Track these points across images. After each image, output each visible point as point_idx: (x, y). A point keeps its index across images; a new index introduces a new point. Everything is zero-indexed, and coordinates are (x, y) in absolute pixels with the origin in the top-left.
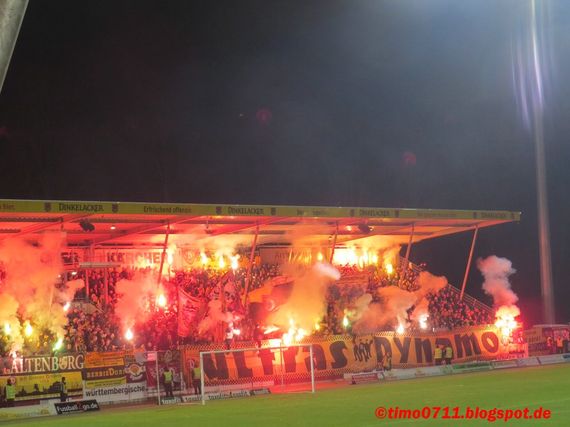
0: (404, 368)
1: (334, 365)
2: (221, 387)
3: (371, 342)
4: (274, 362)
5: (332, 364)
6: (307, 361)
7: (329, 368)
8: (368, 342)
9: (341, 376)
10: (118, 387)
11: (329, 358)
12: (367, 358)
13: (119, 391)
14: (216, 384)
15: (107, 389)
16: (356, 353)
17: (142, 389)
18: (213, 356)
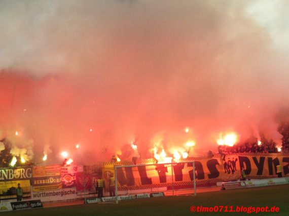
0: (260, 178)
1: (210, 176)
2: (129, 192)
3: (236, 160)
4: (167, 174)
5: (209, 175)
6: (191, 173)
7: (206, 178)
8: (234, 160)
9: (215, 184)
10: (56, 191)
11: (206, 171)
12: (233, 171)
13: (57, 194)
14: (126, 189)
15: (48, 192)
16: (225, 168)
17: (73, 192)
18: (123, 169)
